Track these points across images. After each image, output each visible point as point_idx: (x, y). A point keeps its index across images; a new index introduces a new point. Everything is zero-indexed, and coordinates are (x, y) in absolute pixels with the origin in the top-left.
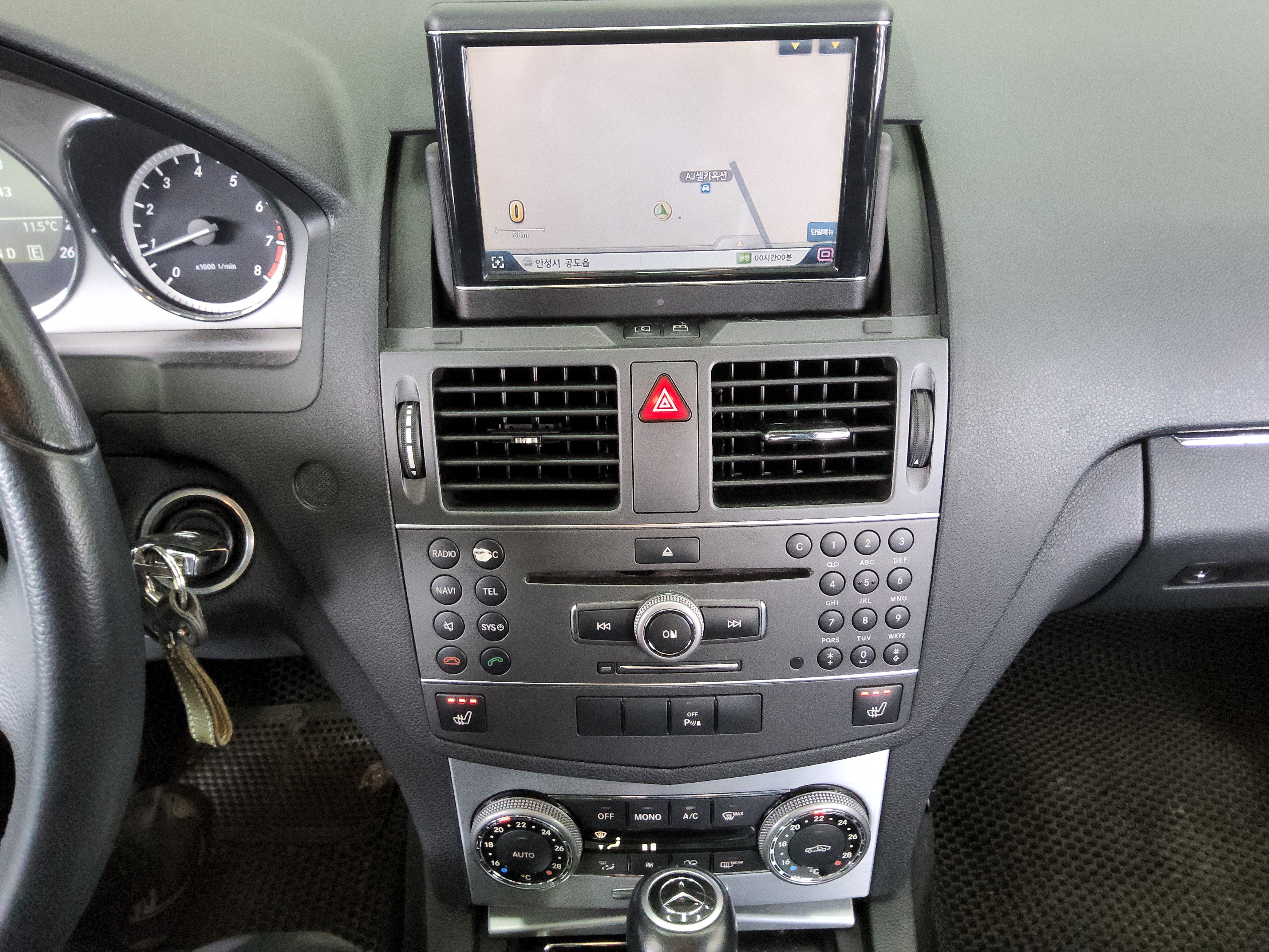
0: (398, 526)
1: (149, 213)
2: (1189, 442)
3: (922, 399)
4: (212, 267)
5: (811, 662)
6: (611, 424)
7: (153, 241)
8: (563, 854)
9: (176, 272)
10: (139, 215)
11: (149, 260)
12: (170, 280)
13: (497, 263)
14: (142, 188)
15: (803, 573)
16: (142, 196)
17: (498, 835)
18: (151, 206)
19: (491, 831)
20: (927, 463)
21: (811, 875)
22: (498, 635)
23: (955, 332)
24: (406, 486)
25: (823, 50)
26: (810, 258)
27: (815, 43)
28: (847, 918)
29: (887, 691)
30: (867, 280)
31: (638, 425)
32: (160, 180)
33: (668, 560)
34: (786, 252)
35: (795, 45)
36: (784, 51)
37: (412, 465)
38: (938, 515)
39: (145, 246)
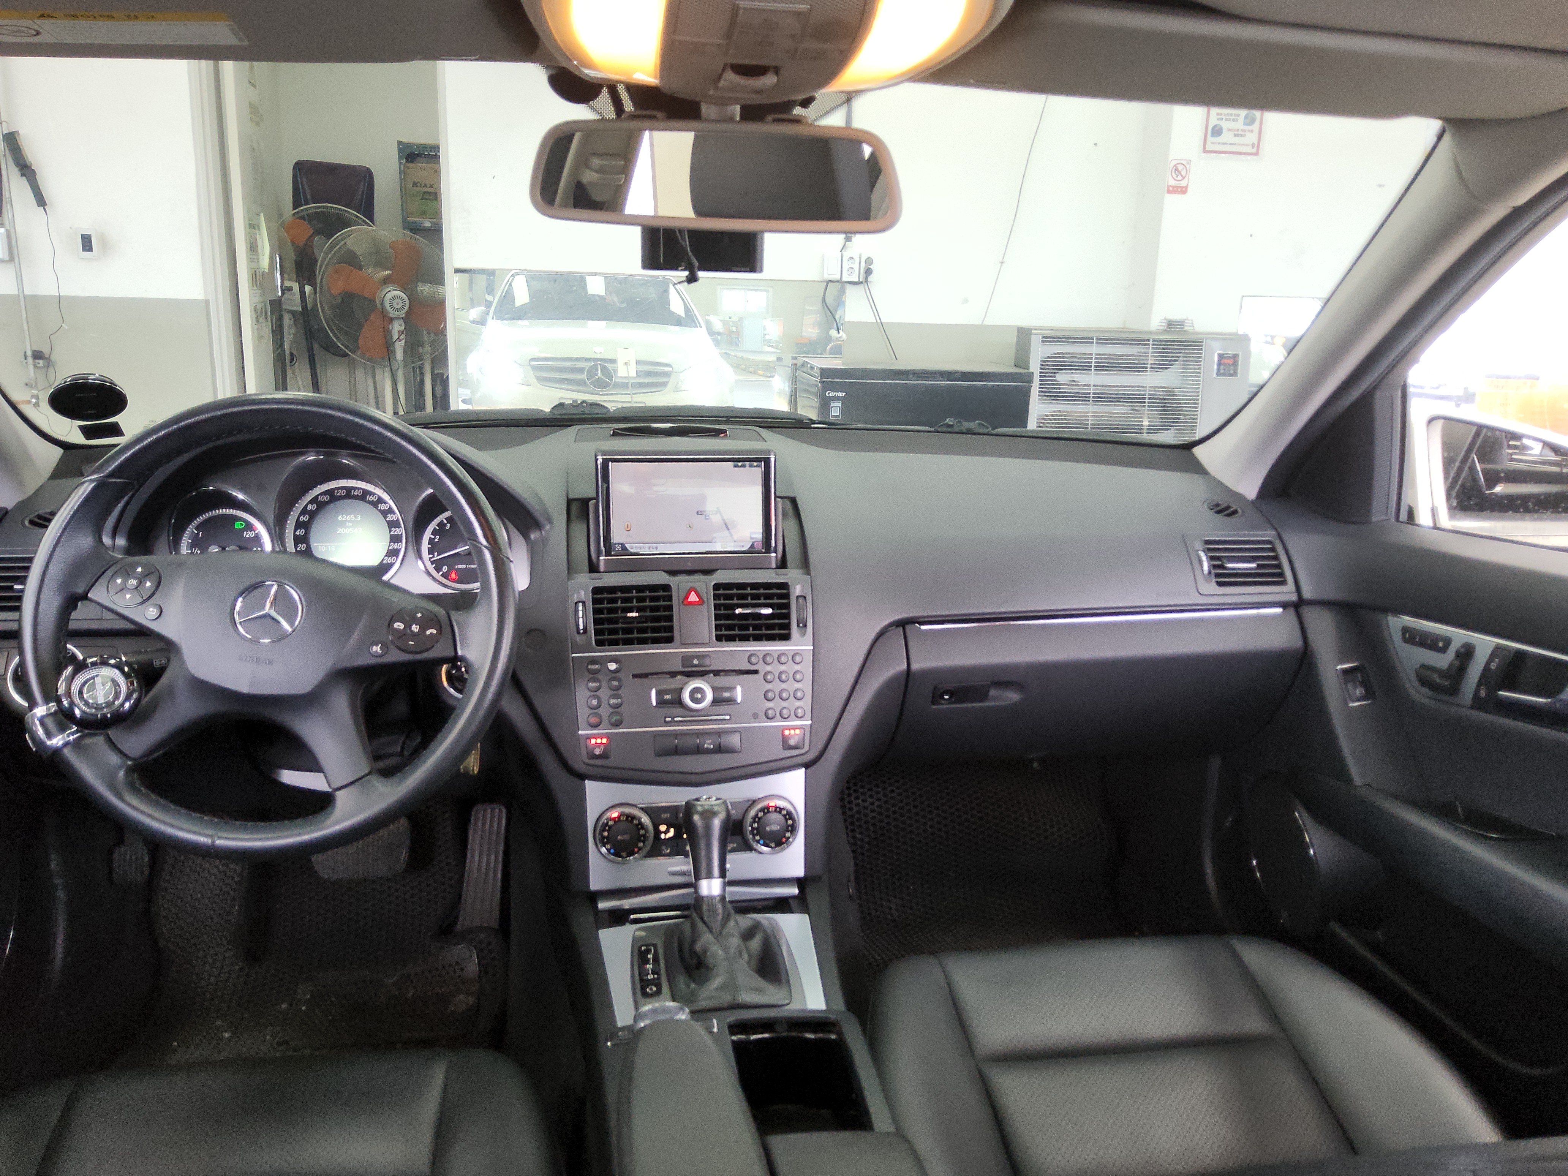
0: (574, 655)
1: (437, 540)
2: (924, 627)
3: (801, 600)
4: (464, 566)
5: (762, 715)
6: (670, 608)
7: (436, 554)
8: (644, 836)
9: (445, 569)
10: (431, 541)
11: (432, 563)
12: (441, 573)
13: (619, 548)
14: (435, 528)
15: (756, 672)
16: (434, 532)
17: (610, 827)
18: (438, 537)
19: (607, 824)
20: (805, 626)
21: (770, 847)
22: (618, 706)
23: (812, 572)
24: (578, 638)
25: (751, 466)
26: (752, 546)
27: (747, 463)
28: (795, 891)
29: (797, 731)
30: (776, 556)
31: (682, 606)
32: (445, 525)
33: (696, 666)
34: (742, 544)
35: (740, 464)
36: (735, 466)
37: (581, 627)
38: (812, 648)
39: (431, 556)
